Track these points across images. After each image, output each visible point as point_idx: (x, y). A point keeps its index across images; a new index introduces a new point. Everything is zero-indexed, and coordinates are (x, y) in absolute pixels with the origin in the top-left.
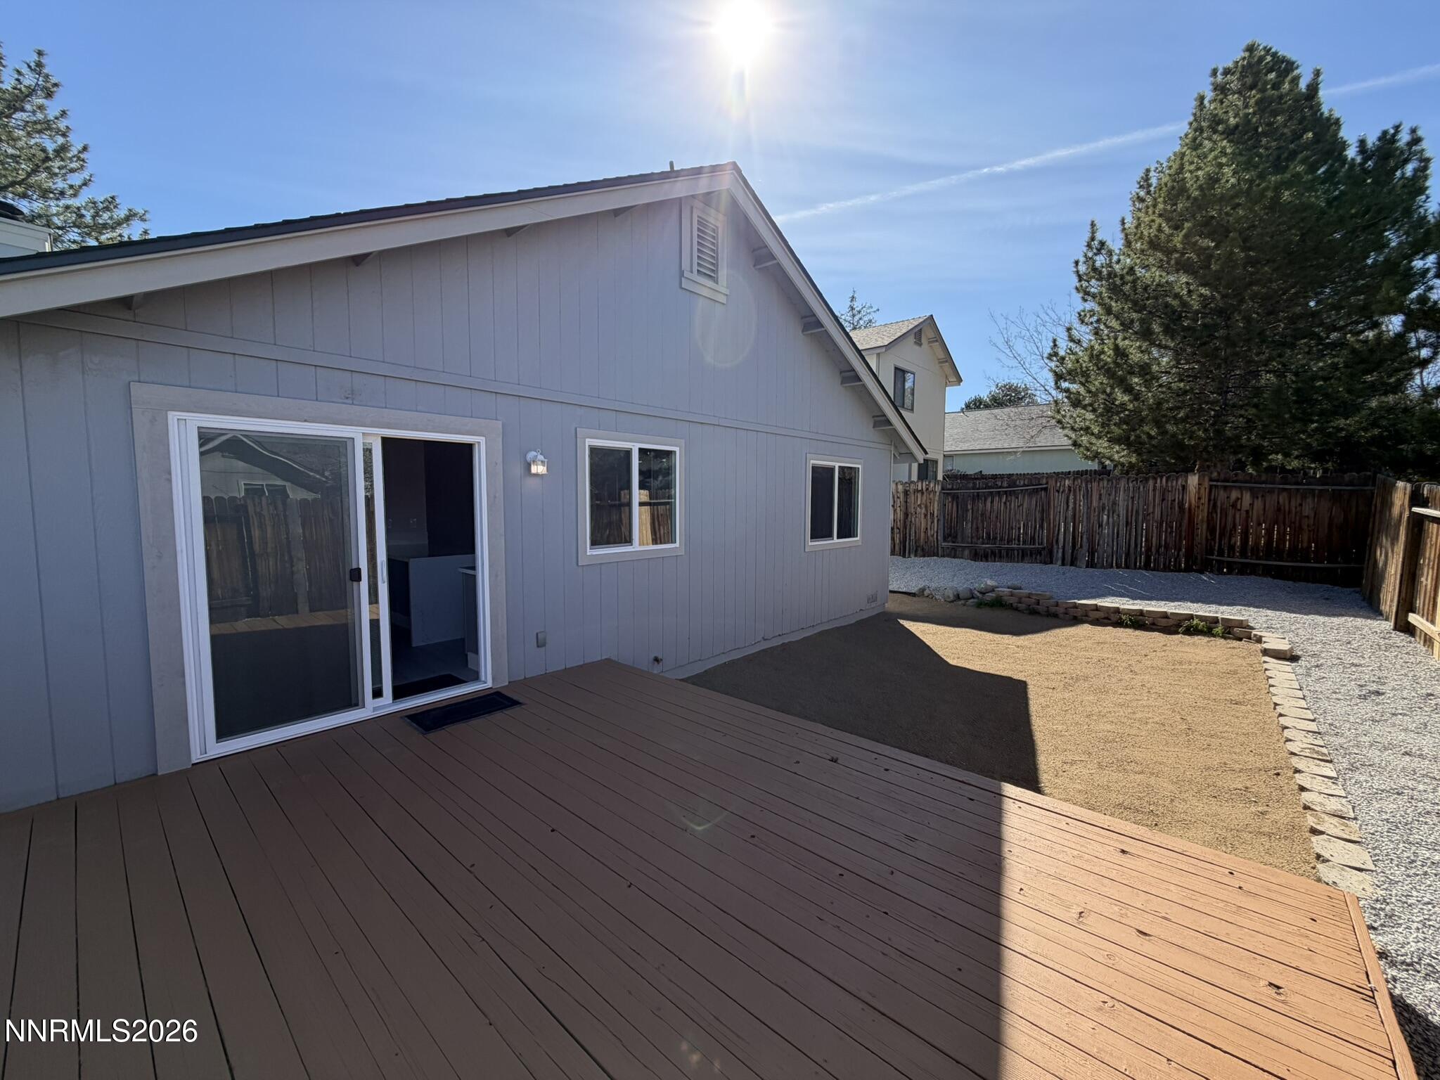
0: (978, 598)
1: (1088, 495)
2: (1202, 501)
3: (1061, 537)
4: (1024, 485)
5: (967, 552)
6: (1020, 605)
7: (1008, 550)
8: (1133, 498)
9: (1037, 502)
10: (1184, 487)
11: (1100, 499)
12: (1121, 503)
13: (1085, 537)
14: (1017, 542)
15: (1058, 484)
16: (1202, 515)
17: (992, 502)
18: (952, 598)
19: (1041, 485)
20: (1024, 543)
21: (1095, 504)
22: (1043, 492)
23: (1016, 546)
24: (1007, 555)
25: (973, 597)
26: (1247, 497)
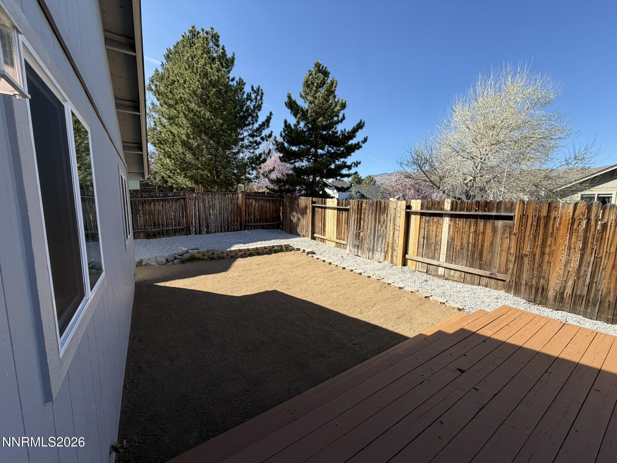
0: (179, 259)
1: (204, 201)
2: (243, 203)
3: (194, 222)
4: (172, 196)
5: (142, 235)
6: (204, 257)
7: (167, 231)
8: (221, 202)
9: (179, 205)
10: (238, 198)
11: (209, 203)
12: (217, 205)
13: (204, 220)
14: (171, 226)
15: (190, 196)
16: (243, 208)
17: (154, 205)
18: (164, 261)
19: (181, 196)
20: (175, 226)
21: (207, 205)
22: (182, 200)
23: (171, 228)
24: (167, 233)
25: (176, 259)
26: (254, 201)
